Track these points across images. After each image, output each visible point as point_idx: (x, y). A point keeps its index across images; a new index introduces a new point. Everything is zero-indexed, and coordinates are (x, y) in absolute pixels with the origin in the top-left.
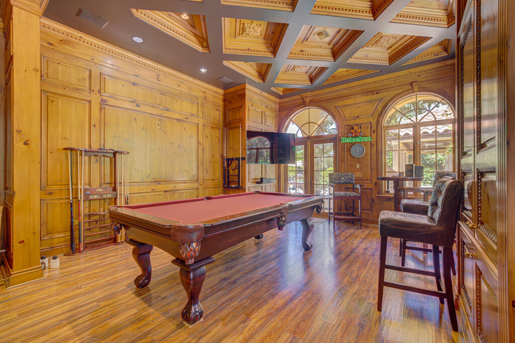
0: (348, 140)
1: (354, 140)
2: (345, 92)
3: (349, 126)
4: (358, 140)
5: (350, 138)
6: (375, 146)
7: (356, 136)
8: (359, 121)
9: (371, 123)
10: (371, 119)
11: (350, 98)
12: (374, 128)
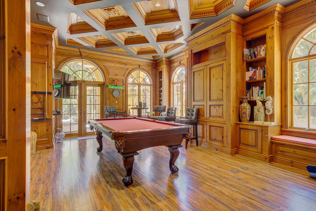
0: (113, 87)
1: (115, 88)
2: (110, 59)
3: (112, 79)
4: (117, 88)
5: (113, 86)
6: (125, 92)
7: (116, 86)
8: (117, 77)
9: (123, 80)
10: (123, 78)
11: (112, 63)
12: (124, 83)
